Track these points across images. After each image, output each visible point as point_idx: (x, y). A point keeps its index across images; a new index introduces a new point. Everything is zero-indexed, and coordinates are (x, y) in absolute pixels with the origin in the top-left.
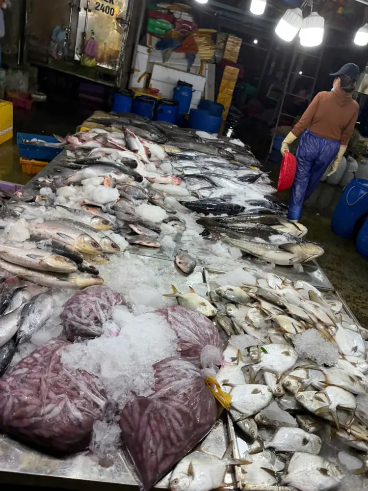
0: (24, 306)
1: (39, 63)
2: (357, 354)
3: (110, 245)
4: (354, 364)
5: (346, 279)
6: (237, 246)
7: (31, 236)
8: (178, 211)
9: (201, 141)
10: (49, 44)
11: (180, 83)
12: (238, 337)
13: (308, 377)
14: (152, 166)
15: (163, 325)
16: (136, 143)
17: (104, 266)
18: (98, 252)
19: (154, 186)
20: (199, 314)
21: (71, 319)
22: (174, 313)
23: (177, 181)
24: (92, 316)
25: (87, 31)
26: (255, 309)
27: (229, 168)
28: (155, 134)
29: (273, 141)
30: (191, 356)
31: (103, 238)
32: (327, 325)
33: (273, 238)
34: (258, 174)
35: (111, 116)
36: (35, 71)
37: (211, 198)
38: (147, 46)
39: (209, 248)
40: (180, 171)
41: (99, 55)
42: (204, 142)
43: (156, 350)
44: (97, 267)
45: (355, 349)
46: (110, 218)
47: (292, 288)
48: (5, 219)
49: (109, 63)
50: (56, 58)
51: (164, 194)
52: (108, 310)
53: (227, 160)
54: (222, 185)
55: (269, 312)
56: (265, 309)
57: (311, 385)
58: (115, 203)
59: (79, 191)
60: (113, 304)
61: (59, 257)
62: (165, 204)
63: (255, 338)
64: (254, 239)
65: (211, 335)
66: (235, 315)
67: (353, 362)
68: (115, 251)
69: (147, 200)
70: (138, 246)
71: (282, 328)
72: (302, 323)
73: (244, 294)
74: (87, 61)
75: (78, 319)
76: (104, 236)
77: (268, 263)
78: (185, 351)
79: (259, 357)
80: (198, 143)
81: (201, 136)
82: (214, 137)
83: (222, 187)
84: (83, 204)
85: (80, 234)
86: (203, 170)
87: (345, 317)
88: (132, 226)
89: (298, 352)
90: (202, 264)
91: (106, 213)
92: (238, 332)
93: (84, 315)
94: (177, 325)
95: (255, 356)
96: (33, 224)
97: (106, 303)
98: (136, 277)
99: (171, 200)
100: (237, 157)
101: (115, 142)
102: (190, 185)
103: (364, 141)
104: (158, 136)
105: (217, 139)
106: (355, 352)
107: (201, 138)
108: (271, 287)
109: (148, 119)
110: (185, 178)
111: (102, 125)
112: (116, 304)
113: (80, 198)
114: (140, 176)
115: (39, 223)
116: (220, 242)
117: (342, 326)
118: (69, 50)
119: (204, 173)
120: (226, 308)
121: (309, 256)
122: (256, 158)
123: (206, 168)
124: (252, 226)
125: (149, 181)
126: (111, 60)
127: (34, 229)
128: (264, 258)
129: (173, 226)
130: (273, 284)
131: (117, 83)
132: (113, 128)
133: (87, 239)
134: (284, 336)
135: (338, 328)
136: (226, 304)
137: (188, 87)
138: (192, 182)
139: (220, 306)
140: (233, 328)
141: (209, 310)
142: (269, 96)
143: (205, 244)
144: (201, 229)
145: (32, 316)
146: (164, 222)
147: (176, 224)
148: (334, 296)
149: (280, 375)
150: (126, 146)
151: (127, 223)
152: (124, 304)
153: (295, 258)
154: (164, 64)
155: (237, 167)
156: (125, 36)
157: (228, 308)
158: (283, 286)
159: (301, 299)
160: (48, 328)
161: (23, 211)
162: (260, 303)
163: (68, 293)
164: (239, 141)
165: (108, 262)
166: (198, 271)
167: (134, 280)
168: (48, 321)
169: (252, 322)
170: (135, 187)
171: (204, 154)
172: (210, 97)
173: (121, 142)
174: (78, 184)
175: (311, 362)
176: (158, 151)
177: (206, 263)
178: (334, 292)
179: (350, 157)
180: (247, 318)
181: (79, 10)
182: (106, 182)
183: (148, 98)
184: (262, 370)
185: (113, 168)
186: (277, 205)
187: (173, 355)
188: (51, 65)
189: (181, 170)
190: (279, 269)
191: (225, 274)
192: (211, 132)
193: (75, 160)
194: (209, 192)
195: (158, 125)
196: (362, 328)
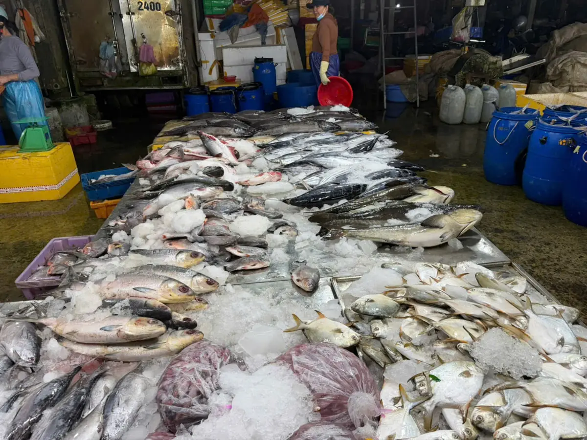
0: (107, 400)
1: (93, 89)
2: (566, 348)
3: (205, 283)
4: (565, 365)
5: (523, 238)
6: (366, 238)
7: (103, 301)
8: (285, 212)
9: (296, 120)
10: (99, 64)
11: (258, 61)
12: (395, 367)
13: (505, 403)
14: (243, 166)
15: (289, 378)
16: (218, 145)
17: (203, 312)
18: (190, 297)
19: (250, 190)
20: (334, 349)
21: (166, 403)
22: (300, 357)
23: (276, 176)
24: (193, 390)
25: (136, 37)
26: (410, 320)
27: (337, 141)
28: (240, 128)
29: (385, 93)
30: (335, 414)
31: (194, 276)
32: (513, 317)
33: (411, 214)
34: (373, 139)
35: (185, 122)
36: (92, 99)
37: (322, 186)
38: (209, 32)
39: (332, 249)
40: (277, 163)
41: (157, 58)
42: (299, 120)
43: (284, 419)
44: (193, 317)
45: (562, 342)
46: (201, 248)
47: (453, 275)
48: (73, 287)
49: (171, 63)
50: (110, 76)
51: (264, 196)
52: (212, 376)
53: (332, 132)
54: (331, 165)
55: (430, 320)
56: (422, 317)
57: (512, 413)
58: (202, 228)
59: (158, 224)
60: (218, 365)
61: (139, 320)
62: (267, 209)
63: (418, 362)
64: (387, 222)
65: (357, 376)
66: (384, 335)
67: (563, 362)
68: (213, 289)
69: (243, 211)
70: (241, 272)
71: (452, 338)
72: (477, 323)
73: (390, 302)
74: (145, 69)
75: (175, 400)
76: (194, 274)
77: (414, 248)
78: (325, 408)
79: (430, 389)
80: (293, 123)
81: (294, 115)
82: (310, 110)
83: (332, 168)
84: (164, 239)
85: (161, 282)
86: (305, 154)
87: (535, 297)
88: (229, 249)
89: (482, 367)
90: (327, 273)
91: (193, 242)
92: (394, 359)
93: (182, 393)
94: (306, 374)
95: (424, 389)
96: (104, 284)
97: (208, 368)
98: (246, 315)
99: (273, 202)
100: (344, 126)
101: (193, 152)
102: (293, 176)
103: (497, 61)
104: (243, 129)
105: (314, 111)
106: (563, 346)
107: (294, 117)
108: (424, 283)
109: (228, 113)
110: (285, 169)
111: (176, 137)
112: (221, 364)
113: (159, 233)
114: (230, 183)
115: (110, 282)
116: (345, 238)
117: (534, 313)
118: (123, 64)
119: (305, 157)
120: (371, 328)
121: (463, 225)
122: (367, 120)
123: (308, 151)
124: (380, 206)
125: (243, 186)
126: (171, 60)
127: (106, 291)
128: (407, 244)
129: (281, 233)
130: (425, 276)
131: (186, 83)
132: (190, 136)
133: (172, 285)
134: (456, 348)
135: (529, 317)
136: (370, 321)
137: (267, 63)
138: (294, 172)
139: (363, 326)
140: (386, 354)
141: (348, 337)
142: (367, 43)
143: (327, 246)
144: (317, 228)
145: (117, 410)
146: (270, 231)
147: (284, 231)
148: (512, 270)
149: (464, 408)
150: (207, 153)
151: (222, 247)
152: (233, 361)
153: (446, 233)
154: (234, 45)
155: (346, 137)
156: (180, 28)
157: (373, 327)
158: (441, 276)
159: (467, 289)
160: (141, 422)
161: (94, 270)
162: (414, 309)
163: (163, 363)
164: (341, 106)
165: (207, 305)
166: (325, 285)
167: (244, 320)
168: (141, 411)
169: (410, 339)
170: (225, 199)
171: (303, 134)
172: (296, 66)
173: (201, 150)
174: (156, 216)
175: (505, 378)
176: (246, 146)
177: (333, 271)
178: (511, 265)
179: (485, 85)
180: (401, 335)
181: (121, 16)
182: (187, 204)
183: (224, 89)
184: (438, 408)
185: (195, 184)
186: (407, 170)
187: (310, 419)
188: (107, 86)
189: (278, 161)
190: (429, 252)
191: (360, 280)
192: (305, 105)
193: (150, 187)
194: (318, 178)
195: (241, 117)
196: (563, 307)
